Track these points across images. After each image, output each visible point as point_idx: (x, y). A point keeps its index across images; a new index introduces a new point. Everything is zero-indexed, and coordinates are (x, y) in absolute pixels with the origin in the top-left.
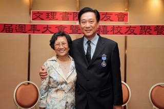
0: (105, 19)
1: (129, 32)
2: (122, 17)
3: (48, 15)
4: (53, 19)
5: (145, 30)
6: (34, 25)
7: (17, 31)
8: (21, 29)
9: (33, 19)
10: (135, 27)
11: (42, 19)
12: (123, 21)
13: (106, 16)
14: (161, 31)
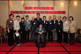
1: (55, 13)
2: (52, 8)
3: (29, 8)
5: (59, 12)
6: (25, 11)
8: (21, 12)
13: (48, 8)
14: (64, 12)
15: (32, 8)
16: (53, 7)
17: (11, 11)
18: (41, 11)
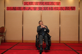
0: (52, 4)
1: (61, 9)
2: (58, 3)
3: (30, 3)
4: (32, 4)
5: (67, 8)
6: (24, 7)
7: (18, 10)
8: (19, 9)
9: (24, 5)
10: (63, 7)
11: (28, 5)
12: (59, 5)
13: (52, 3)
14: (73, 8)
17: (7, 7)
18: (44, 7)
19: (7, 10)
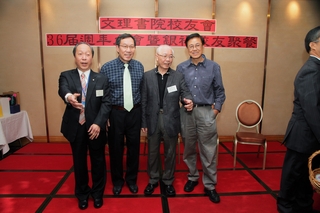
0: (189, 27)
1: (216, 44)
2: (209, 25)
3: (120, 23)
4: (127, 27)
5: (234, 42)
6: (103, 35)
8: (88, 40)
9: (102, 28)
10: (223, 38)
11: (113, 28)
12: (210, 30)
13: (191, 24)
14: (250, 42)
15: (132, 24)
16: (210, 19)
17: (48, 36)
18: (166, 37)
19: (48, 44)
